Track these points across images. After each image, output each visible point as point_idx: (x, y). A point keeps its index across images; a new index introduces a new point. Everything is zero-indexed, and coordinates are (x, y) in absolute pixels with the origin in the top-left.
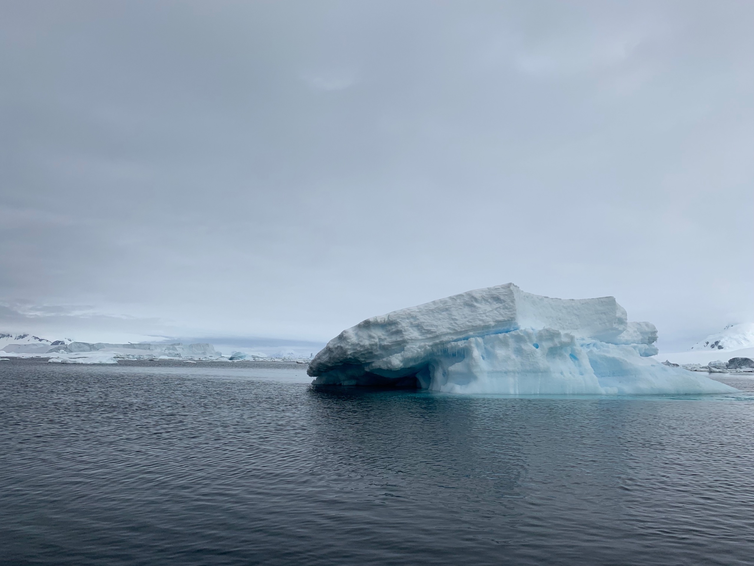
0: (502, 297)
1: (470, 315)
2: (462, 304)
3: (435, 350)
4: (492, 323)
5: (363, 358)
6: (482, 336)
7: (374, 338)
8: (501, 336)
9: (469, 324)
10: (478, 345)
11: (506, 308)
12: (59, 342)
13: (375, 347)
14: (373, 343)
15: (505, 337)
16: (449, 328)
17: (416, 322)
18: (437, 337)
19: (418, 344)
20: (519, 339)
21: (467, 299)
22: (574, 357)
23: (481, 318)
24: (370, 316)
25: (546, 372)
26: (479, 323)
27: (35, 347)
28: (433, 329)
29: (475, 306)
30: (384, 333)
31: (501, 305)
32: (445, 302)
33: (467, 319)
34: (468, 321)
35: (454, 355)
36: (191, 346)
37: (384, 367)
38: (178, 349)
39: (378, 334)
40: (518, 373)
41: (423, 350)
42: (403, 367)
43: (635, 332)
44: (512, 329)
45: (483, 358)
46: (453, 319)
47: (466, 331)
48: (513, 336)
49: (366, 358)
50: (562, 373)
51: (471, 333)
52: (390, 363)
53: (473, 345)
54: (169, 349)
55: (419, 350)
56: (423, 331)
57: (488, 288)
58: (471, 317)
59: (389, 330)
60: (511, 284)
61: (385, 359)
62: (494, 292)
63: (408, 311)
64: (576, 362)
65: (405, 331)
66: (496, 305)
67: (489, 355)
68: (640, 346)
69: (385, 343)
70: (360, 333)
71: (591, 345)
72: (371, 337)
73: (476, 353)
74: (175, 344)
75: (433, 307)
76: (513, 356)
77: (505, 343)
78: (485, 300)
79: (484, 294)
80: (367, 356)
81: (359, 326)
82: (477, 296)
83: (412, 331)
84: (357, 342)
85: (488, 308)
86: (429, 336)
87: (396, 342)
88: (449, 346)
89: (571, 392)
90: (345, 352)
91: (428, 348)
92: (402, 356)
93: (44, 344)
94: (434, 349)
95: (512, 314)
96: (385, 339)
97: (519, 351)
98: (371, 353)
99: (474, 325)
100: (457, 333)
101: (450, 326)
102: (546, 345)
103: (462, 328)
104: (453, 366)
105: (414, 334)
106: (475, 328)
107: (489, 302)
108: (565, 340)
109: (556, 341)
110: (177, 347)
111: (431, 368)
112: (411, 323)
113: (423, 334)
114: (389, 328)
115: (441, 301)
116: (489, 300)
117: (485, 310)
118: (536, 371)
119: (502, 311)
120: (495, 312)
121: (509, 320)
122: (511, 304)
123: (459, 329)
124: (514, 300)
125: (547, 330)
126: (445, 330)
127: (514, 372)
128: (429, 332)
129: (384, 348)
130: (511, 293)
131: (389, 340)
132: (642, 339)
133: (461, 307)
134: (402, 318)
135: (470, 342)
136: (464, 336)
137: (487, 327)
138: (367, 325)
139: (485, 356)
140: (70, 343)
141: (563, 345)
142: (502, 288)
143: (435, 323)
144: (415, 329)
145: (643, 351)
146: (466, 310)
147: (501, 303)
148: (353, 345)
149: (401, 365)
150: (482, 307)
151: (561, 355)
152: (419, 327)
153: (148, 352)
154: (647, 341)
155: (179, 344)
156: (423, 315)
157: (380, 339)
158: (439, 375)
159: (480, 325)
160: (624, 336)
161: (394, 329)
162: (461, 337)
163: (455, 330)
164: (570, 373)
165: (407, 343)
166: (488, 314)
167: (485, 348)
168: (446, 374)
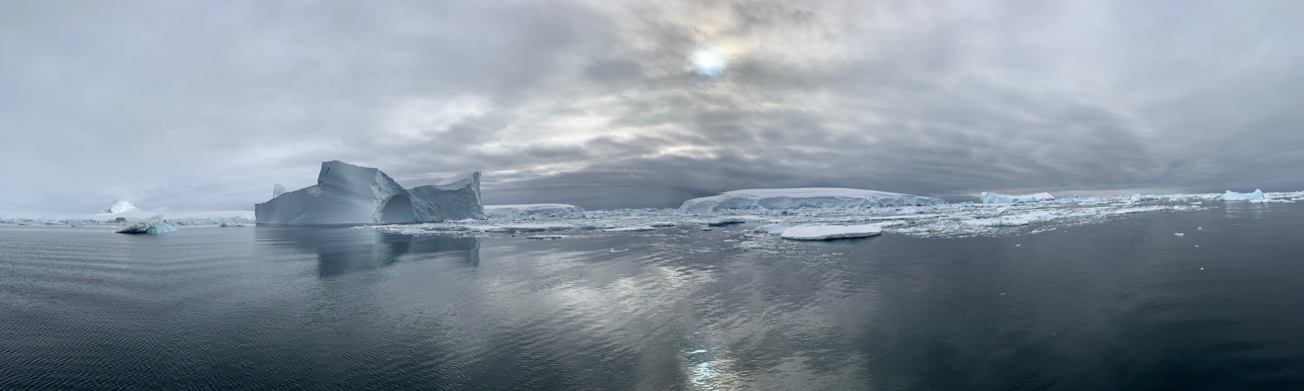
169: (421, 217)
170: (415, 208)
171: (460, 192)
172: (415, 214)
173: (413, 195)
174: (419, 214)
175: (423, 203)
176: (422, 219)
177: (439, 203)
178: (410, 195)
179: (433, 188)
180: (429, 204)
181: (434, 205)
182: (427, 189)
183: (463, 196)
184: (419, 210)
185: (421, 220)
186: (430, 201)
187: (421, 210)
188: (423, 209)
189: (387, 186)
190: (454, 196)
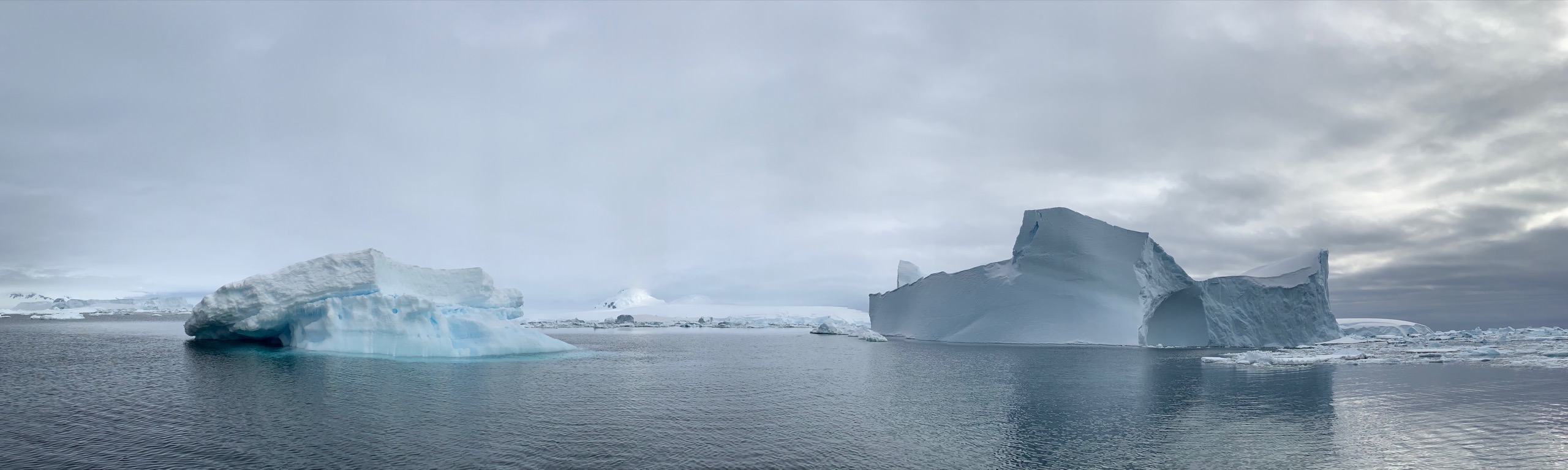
0: (362, 262)
1: (328, 277)
2: (321, 266)
3: (291, 312)
4: (351, 286)
5: (224, 320)
6: (341, 297)
7: (231, 302)
8: (359, 297)
9: (326, 285)
10: (334, 304)
11: (366, 272)
12: (60, 299)
13: (233, 311)
14: (231, 307)
15: (363, 299)
16: (305, 290)
17: (272, 289)
18: (291, 299)
19: (273, 308)
20: (377, 301)
21: (326, 261)
22: (433, 321)
23: (339, 280)
24: (227, 283)
25: (402, 334)
26: (335, 284)
27: (40, 304)
28: (288, 292)
29: (334, 269)
30: (241, 297)
31: (361, 269)
32: (302, 266)
33: (325, 281)
34: (326, 282)
35: (310, 315)
36: (167, 300)
37: (243, 328)
38: (155, 303)
39: (236, 300)
40: (374, 332)
41: (277, 314)
42: (260, 327)
43: (505, 297)
44: (372, 291)
45: (340, 317)
46: (309, 282)
47: (324, 292)
48: (371, 298)
49: (227, 320)
50: (419, 336)
51: (328, 294)
52: (247, 324)
53: (329, 305)
54: (148, 303)
55: (273, 314)
56: (278, 296)
57: (350, 253)
58: (329, 279)
59: (246, 295)
60: (371, 249)
61: (243, 321)
62: (356, 257)
63: (263, 278)
64: (436, 325)
65: (260, 295)
66: (356, 269)
67: (346, 315)
68: (508, 309)
69: (243, 306)
70: (219, 298)
71: (459, 310)
72: (229, 302)
73: (332, 313)
74: (153, 299)
75: (288, 271)
76: (371, 317)
77: (363, 304)
78: (345, 264)
79: (345, 258)
80: (228, 318)
81: (218, 292)
82: (337, 259)
83: (267, 297)
84: (216, 306)
85: (347, 271)
86: (284, 299)
87: (251, 305)
88: (305, 307)
89: (427, 356)
90: (206, 316)
91: (284, 310)
92: (258, 318)
93: (48, 302)
94: (290, 310)
95: (371, 278)
96: (243, 303)
97: (376, 312)
98: (231, 315)
99: (331, 286)
100: (312, 294)
101: (307, 288)
102: (404, 310)
103: (318, 290)
104: (309, 325)
105: (268, 299)
106: (331, 289)
107: (350, 266)
108: (422, 305)
109: (414, 307)
110: (154, 301)
111: (290, 328)
112: (266, 290)
113: (277, 299)
114: (246, 292)
115: (297, 264)
116: (350, 264)
117: (344, 273)
118: (392, 333)
119: (361, 275)
120: (355, 275)
121: (368, 283)
122: (371, 268)
123: (314, 291)
124: (374, 264)
125: (406, 298)
126: (300, 292)
127: (369, 331)
128: (284, 295)
129: (242, 311)
130: (371, 257)
131: (246, 303)
132: (510, 303)
133: (319, 269)
134: (257, 283)
135: (327, 302)
136: (321, 296)
137: (347, 289)
138: (224, 291)
139: (342, 315)
140: (68, 299)
141: (421, 312)
142: (363, 253)
143: (290, 287)
144: (270, 295)
145: (511, 314)
146: (326, 272)
147: (361, 267)
148: (212, 309)
149: (257, 326)
150: (341, 270)
151: (421, 320)
152: (274, 293)
153: (131, 306)
154: (515, 305)
155: (157, 298)
156: (278, 281)
157: (238, 303)
158: (297, 333)
159: (337, 287)
160: (493, 301)
161: (249, 293)
162: (317, 298)
163: (310, 291)
164: (428, 336)
165: (263, 306)
166: (347, 277)
167: (343, 309)
168: (303, 332)
169: (1220, 336)
170: (1210, 320)
171: (1299, 291)
172: (1210, 331)
173: (1207, 294)
174: (1216, 331)
175: (1224, 311)
176: (1222, 340)
177: (1257, 313)
178: (1202, 294)
179: (1246, 281)
180: (1238, 312)
181: (1246, 315)
182: (1234, 283)
183: (1304, 299)
184: (1216, 324)
185: (1219, 343)
186: (1239, 308)
187: (1221, 324)
188: (1225, 322)
189: (1162, 272)
190: (1286, 300)
